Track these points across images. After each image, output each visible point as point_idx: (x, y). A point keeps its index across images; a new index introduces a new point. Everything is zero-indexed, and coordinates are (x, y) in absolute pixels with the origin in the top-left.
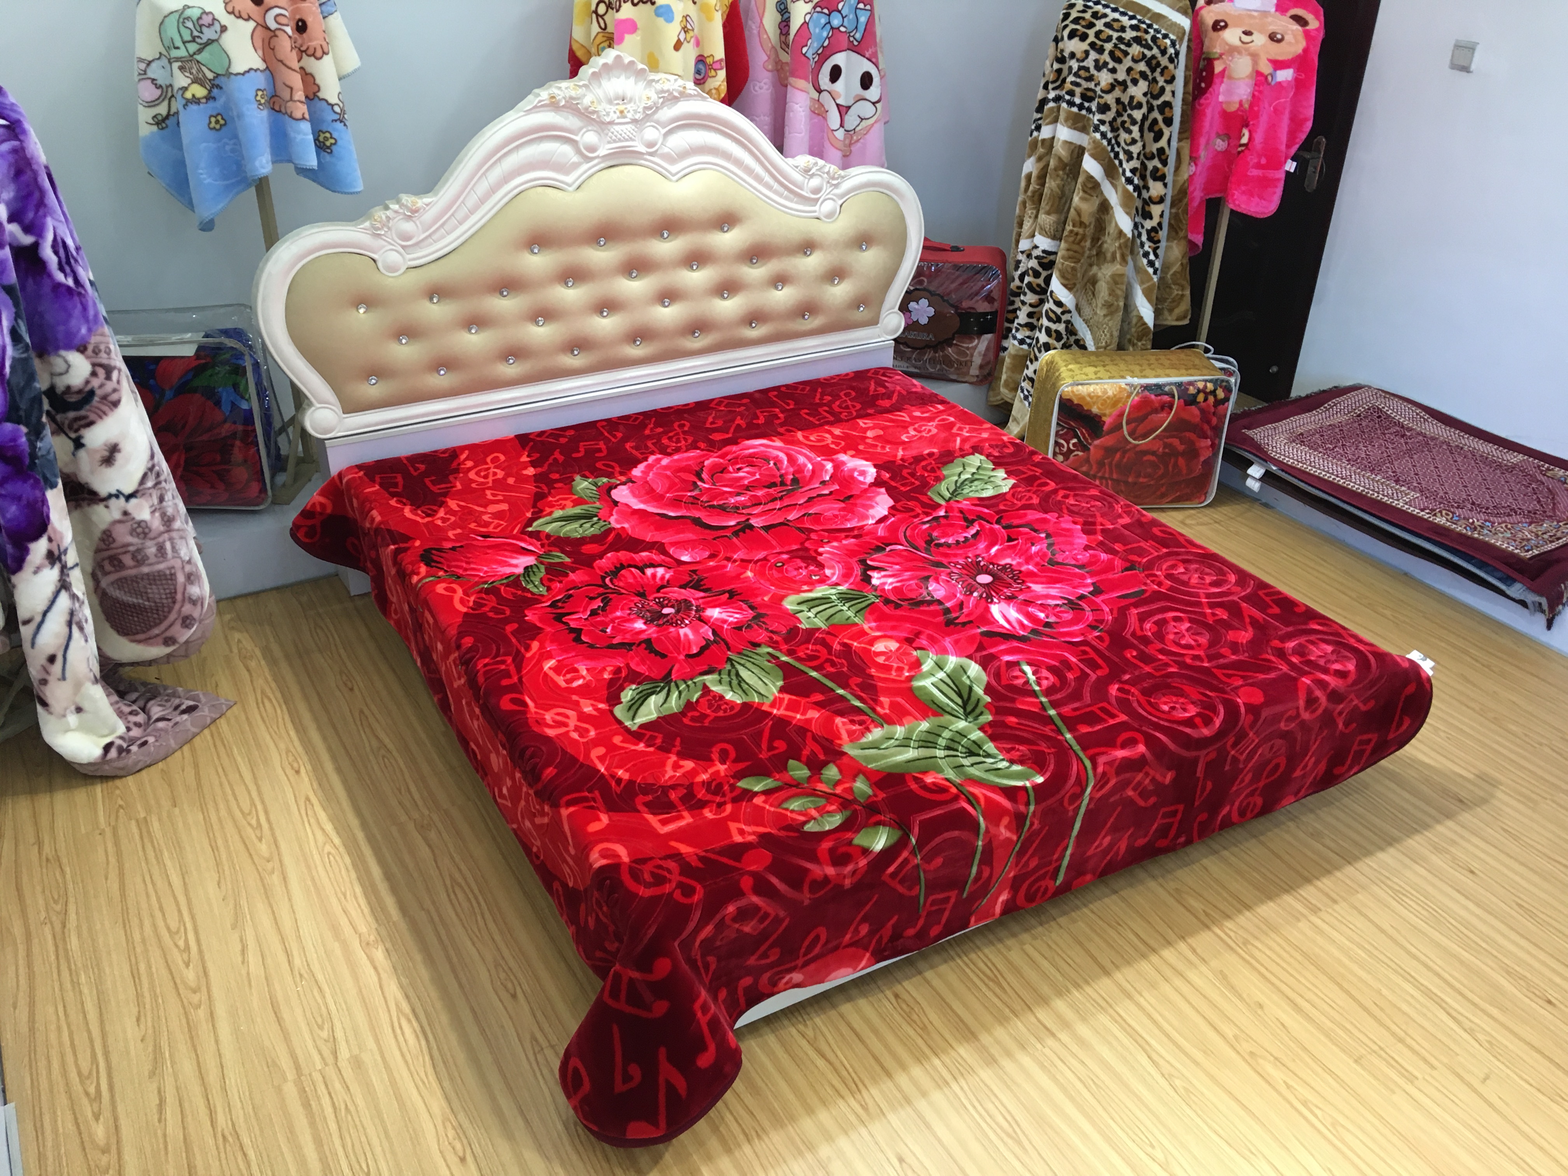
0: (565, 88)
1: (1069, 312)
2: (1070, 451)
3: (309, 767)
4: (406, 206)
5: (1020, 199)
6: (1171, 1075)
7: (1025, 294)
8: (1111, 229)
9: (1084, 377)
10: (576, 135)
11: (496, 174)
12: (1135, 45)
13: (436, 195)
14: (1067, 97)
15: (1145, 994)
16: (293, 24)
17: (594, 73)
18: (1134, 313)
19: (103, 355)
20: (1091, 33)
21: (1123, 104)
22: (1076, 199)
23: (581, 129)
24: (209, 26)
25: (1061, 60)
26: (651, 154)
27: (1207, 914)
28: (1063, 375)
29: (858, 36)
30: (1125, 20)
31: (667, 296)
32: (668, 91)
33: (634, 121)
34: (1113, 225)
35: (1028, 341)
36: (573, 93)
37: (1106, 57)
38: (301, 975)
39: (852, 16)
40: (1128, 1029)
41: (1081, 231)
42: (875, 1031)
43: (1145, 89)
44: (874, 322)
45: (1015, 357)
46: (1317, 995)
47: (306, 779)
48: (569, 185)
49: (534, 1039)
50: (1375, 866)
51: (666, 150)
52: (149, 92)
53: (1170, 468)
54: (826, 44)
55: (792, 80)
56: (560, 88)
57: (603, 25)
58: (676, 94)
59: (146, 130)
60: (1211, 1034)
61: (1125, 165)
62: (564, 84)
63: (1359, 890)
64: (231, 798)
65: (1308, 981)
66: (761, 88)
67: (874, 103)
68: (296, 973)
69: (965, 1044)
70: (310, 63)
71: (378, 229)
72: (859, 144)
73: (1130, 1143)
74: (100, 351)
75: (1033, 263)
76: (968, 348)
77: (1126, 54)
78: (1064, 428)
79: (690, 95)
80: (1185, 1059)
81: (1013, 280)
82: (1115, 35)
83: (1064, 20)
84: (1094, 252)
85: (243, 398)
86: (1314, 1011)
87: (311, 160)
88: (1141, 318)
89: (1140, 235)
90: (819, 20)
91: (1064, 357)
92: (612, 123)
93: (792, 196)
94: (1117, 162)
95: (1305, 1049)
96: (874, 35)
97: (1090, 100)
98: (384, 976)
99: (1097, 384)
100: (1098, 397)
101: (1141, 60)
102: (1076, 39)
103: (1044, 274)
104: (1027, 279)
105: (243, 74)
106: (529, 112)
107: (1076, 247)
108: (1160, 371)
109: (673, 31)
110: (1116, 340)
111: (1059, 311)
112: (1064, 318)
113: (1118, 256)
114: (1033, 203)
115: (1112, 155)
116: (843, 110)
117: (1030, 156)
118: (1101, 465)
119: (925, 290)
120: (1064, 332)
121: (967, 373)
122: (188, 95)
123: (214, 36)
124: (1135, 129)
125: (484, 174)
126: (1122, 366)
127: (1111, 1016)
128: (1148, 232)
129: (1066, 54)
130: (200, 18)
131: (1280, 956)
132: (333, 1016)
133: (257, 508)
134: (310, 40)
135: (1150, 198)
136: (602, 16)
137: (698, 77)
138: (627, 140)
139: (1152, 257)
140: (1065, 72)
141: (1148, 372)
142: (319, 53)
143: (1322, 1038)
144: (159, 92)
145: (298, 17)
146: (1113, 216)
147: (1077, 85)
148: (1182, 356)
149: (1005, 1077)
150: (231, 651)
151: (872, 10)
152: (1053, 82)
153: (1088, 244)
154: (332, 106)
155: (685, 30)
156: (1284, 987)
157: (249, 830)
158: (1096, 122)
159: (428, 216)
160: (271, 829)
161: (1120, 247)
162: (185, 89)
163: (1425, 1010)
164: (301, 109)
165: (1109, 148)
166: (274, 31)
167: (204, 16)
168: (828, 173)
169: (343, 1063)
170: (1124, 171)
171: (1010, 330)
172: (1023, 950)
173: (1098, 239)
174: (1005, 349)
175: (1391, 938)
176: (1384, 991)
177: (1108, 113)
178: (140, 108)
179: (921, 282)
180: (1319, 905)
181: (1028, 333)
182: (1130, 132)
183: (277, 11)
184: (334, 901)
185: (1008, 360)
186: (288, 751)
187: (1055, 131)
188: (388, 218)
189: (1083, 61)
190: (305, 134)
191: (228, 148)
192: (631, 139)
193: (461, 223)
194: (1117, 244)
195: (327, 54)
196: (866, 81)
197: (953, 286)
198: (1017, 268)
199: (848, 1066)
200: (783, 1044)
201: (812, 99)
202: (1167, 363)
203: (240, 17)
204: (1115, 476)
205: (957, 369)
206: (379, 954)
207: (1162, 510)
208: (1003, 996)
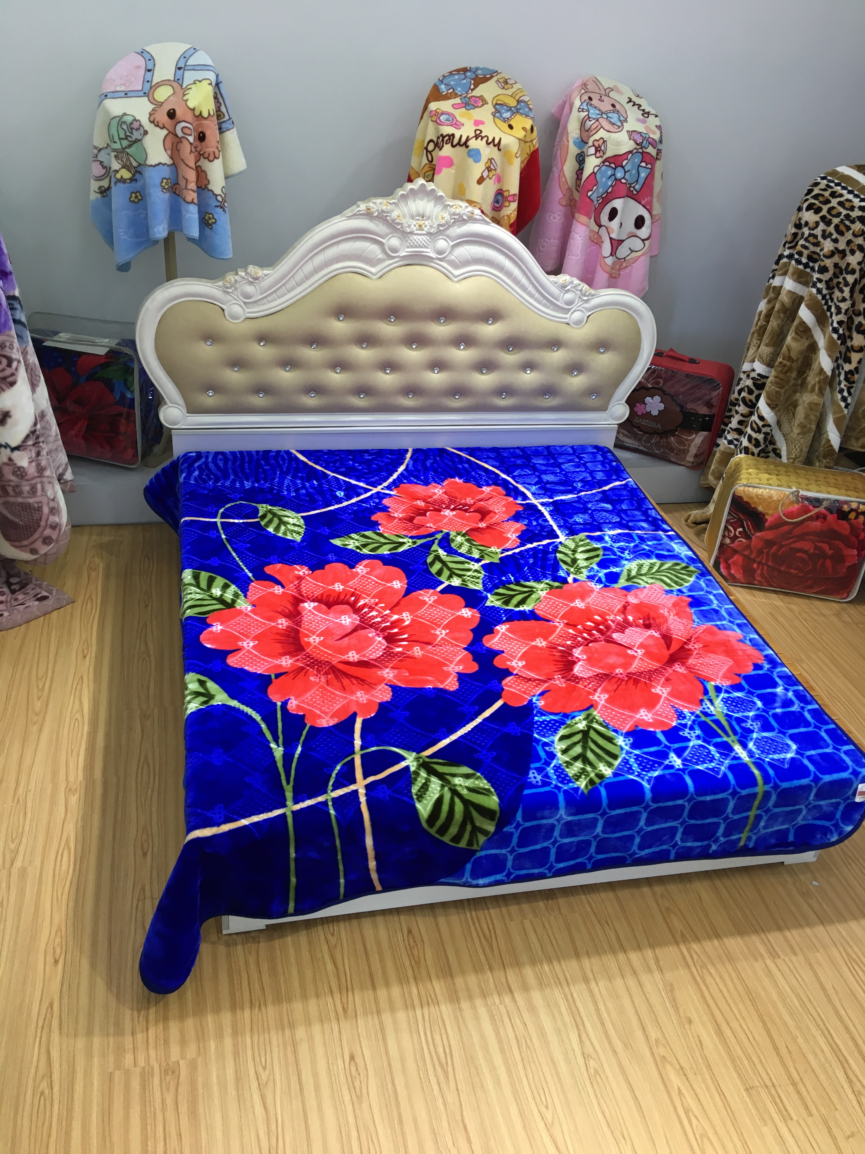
0: (378, 204)
1: (769, 426)
2: (735, 537)
3: (93, 654)
4: (250, 274)
5: (752, 330)
6: (589, 1056)
7: (739, 406)
8: (815, 366)
9: (757, 481)
10: (384, 238)
11: (319, 259)
12: (858, 222)
13: (274, 269)
14: (796, 256)
15: (601, 984)
16: (197, 135)
17: (402, 195)
18: (825, 436)
19: (7, 349)
20: (825, 208)
21: (840, 268)
22: (789, 338)
23: (387, 235)
24: (137, 129)
25: (798, 226)
26: (440, 260)
27: (683, 935)
28: (742, 476)
29: (638, 187)
30: (856, 202)
31: (438, 365)
32: (459, 214)
33: (429, 234)
34: (817, 363)
35: (735, 442)
36: (384, 208)
37: (831, 229)
38: (18, 800)
39: (634, 172)
40: (574, 1009)
41: (788, 364)
42: (380, 953)
43: (860, 259)
44: (604, 408)
45: (723, 453)
46: (741, 1026)
47: (88, 663)
48: (374, 275)
49: (143, 889)
50: (844, 934)
51: (453, 257)
52: (97, 170)
53: (818, 567)
54: (609, 191)
55: (577, 215)
56: (375, 203)
57: (430, 159)
58: (465, 217)
59: (94, 196)
60: (639, 1033)
61: (834, 317)
62: (379, 201)
63: (821, 950)
64: (35, 665)
65: (740, 1013)
66: (554, 218)
67: (643, 240)
68: (16, 798)
69: (442, 983)
70: (204, 164)
71: (228, 288)
72: (627, 270)
73: (530, 1099)
74: (5, 346)
75: (749, 383)
76: (687, 440)
77: (848, 228)
78: (735, 518)
79: (476, 219)
80: (607, 1046)
81: (734, 393)
82: (844, 212)
83: (807, 195)
84: (800, 382)
85: (129, 390)
86: (733, 1040)
87: (195, 232)
88: (829, 441)
89: (840, 374)
90: (606, 171)
91: (749, 462)
92: (412, 233)
93: (549, 304)
94: (828, 314)
95: (709, 1067)
96: (651, 188)
97: (815, 261)
98: (69, 815)
99: (765, 489)
100: (764, 500)
101: (860, 236)
102: (812, 211)
103: (756, 392)
104: (743, 394)
105: (154, 166)
106: (350, 218)
107: (782, 376)
108: (823, 488)
109: (478, 169)
110: (804, 454)
111: (760, 423)
112: (764, 430)
113: (817, 388)
114: (759, 336)
115: (825, 307)
116: (616, 244)
117: (765, 298)
118: (760, 552)
119: (660, 389)
120: (762, 441)
121: (684, 459)
122: (118, 176)
123: (140, 138)
124: (847, 290)
125: (311, 258)
126: (793, 478)
127: (565, 994)
128: (846, 373)
129: (803, 222)
130: (132, 123)
131: (726, 985)
132: (24, 835)
133: (131, 467)
134: (207, 148)
135: (852, 346)
136: (430, 152)
137: (496, 205)
138: (421, 247)
139: (845, 394)
140: (799, 236)
141: (813, 486)
142: (212, 157)
143: (729, 1064)
144: (104, 171)
145: (200, 130)
146: (818, 356)
147: (806, 248)
148: (849, 478)
149: (460, 1018)
150: (85, 562)
151: (652, 170)
152: (790, 243)
153: (794, 374)
154: (216, 195)
155: (489, 169)
156: (717, 1013)
157: (35, 690)
158: (815, 280)
159: (265, 283)
160: (49, 692)
161: (819, 382)
162: (117, 171)
163: (827, 1065)
164: (192, 196)
165: (823, 302)
166: (180, 138)
167: (135, 123)
168: (581, 290)
169: (15, 871)
170: (833, 322)
171: (725, 430)
172: (522, 922)
173: (805, 372)
174: (718, 445)
175: (828, 996)
176: (800, 1040)
177: (826, 274)
178: (92, 180)
179: (658, 383)
180: (780, 953)
181: (736, 436)
182: (842, 291)
183: (184, 124)
184: (64, 754)
185: (718, 455)
186: (86, 640)
187: (783, 282)
188: (235, 280)
189: (813, 229)
190: (192, 214)
191: (142, 216)
192: (425, 247)
193: (289, 291)
194: (817, 379)
195: (218, 158)
196: (639, 222)
197: (682, 390)
198: (738, 384)
199: (348, 975)
200: (310, 943)
201: (592, 231)
202: (832, 481)
203: (157, 126)
204: (770, 563)
205: (676, 454)
206: (74, 800)
207: (808, 597)
208: (490, 955)
